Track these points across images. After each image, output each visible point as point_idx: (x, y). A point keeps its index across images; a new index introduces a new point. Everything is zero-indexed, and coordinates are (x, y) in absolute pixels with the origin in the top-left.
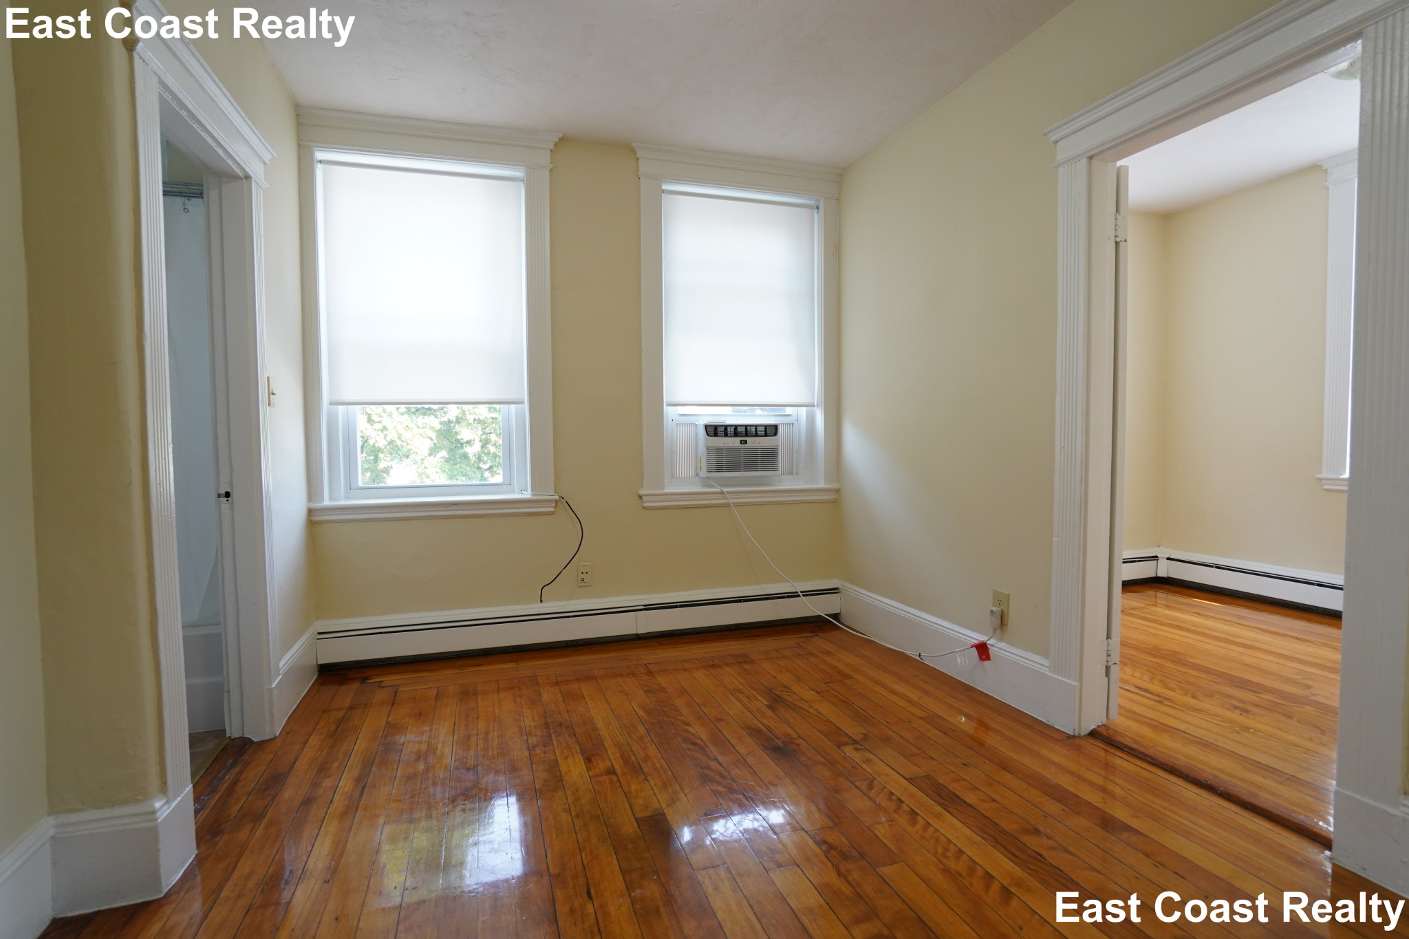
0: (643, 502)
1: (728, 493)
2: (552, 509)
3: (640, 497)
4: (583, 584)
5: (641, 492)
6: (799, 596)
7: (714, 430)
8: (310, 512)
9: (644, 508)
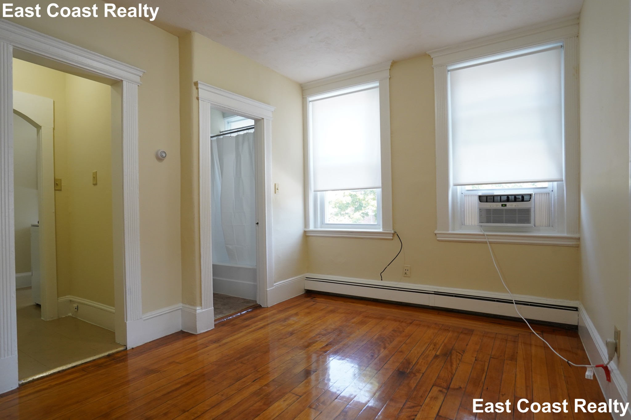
0: (437, 237)
1: (487, 235)
2: (392, 238)
3: (436, 234)
4: (406, 275)
5: (436, 232)
6: (513, 303)
7: (483, 199)
8: (305, 232)
9: (438, 240)
